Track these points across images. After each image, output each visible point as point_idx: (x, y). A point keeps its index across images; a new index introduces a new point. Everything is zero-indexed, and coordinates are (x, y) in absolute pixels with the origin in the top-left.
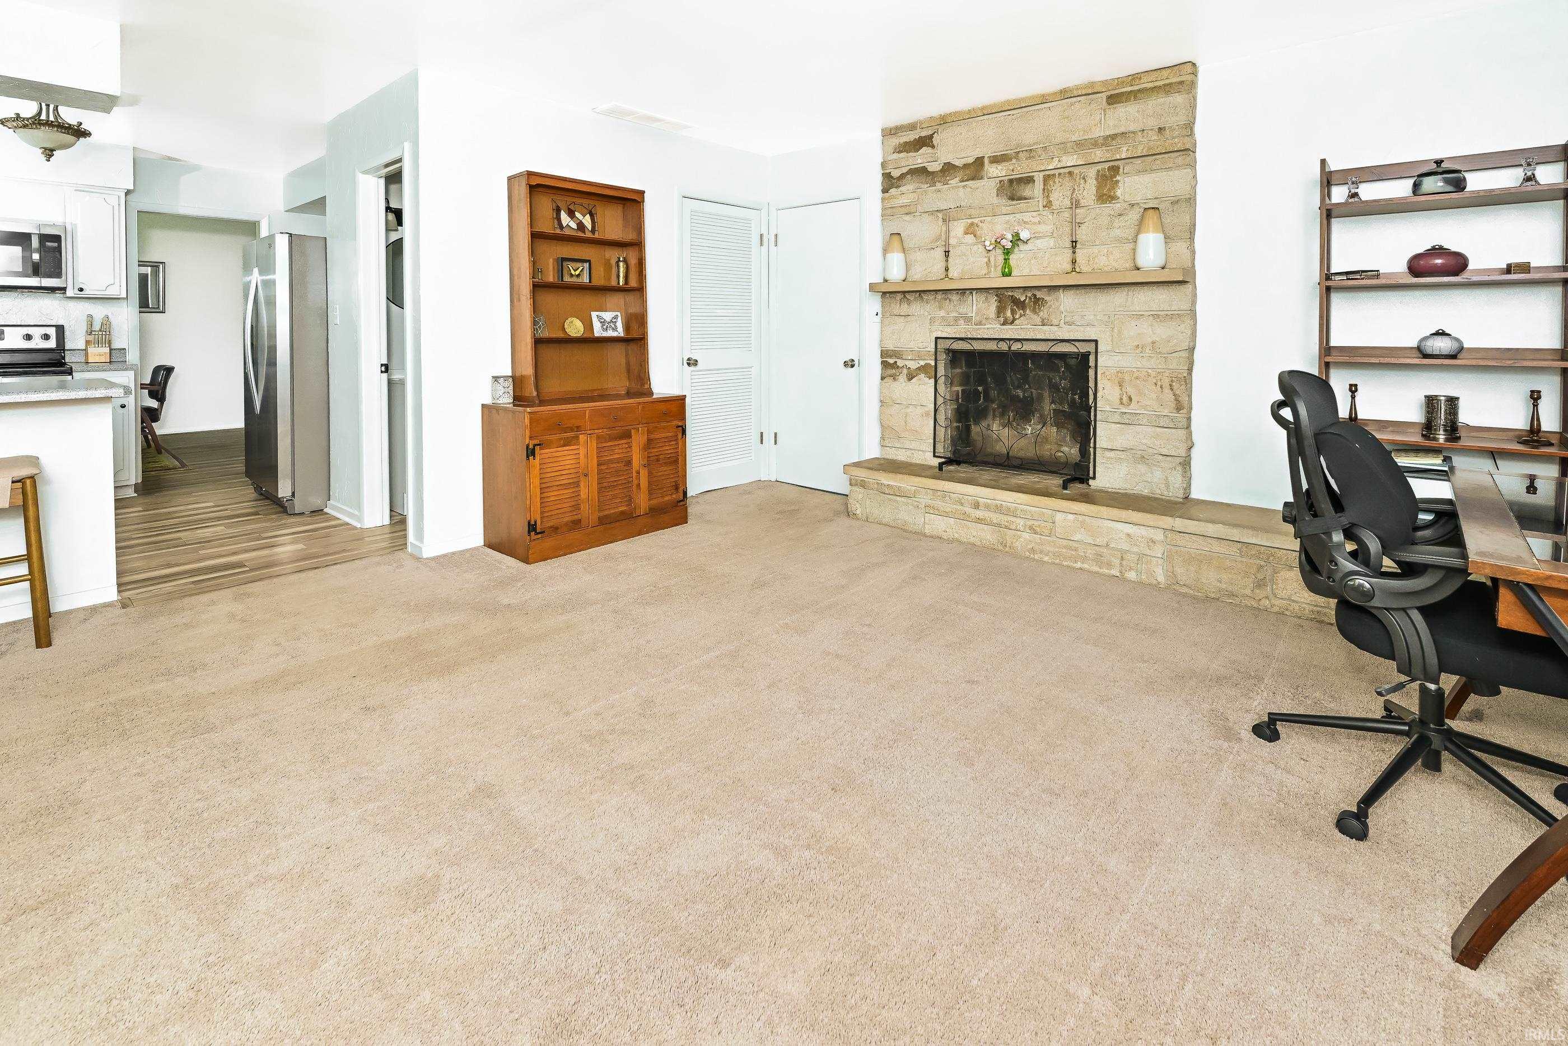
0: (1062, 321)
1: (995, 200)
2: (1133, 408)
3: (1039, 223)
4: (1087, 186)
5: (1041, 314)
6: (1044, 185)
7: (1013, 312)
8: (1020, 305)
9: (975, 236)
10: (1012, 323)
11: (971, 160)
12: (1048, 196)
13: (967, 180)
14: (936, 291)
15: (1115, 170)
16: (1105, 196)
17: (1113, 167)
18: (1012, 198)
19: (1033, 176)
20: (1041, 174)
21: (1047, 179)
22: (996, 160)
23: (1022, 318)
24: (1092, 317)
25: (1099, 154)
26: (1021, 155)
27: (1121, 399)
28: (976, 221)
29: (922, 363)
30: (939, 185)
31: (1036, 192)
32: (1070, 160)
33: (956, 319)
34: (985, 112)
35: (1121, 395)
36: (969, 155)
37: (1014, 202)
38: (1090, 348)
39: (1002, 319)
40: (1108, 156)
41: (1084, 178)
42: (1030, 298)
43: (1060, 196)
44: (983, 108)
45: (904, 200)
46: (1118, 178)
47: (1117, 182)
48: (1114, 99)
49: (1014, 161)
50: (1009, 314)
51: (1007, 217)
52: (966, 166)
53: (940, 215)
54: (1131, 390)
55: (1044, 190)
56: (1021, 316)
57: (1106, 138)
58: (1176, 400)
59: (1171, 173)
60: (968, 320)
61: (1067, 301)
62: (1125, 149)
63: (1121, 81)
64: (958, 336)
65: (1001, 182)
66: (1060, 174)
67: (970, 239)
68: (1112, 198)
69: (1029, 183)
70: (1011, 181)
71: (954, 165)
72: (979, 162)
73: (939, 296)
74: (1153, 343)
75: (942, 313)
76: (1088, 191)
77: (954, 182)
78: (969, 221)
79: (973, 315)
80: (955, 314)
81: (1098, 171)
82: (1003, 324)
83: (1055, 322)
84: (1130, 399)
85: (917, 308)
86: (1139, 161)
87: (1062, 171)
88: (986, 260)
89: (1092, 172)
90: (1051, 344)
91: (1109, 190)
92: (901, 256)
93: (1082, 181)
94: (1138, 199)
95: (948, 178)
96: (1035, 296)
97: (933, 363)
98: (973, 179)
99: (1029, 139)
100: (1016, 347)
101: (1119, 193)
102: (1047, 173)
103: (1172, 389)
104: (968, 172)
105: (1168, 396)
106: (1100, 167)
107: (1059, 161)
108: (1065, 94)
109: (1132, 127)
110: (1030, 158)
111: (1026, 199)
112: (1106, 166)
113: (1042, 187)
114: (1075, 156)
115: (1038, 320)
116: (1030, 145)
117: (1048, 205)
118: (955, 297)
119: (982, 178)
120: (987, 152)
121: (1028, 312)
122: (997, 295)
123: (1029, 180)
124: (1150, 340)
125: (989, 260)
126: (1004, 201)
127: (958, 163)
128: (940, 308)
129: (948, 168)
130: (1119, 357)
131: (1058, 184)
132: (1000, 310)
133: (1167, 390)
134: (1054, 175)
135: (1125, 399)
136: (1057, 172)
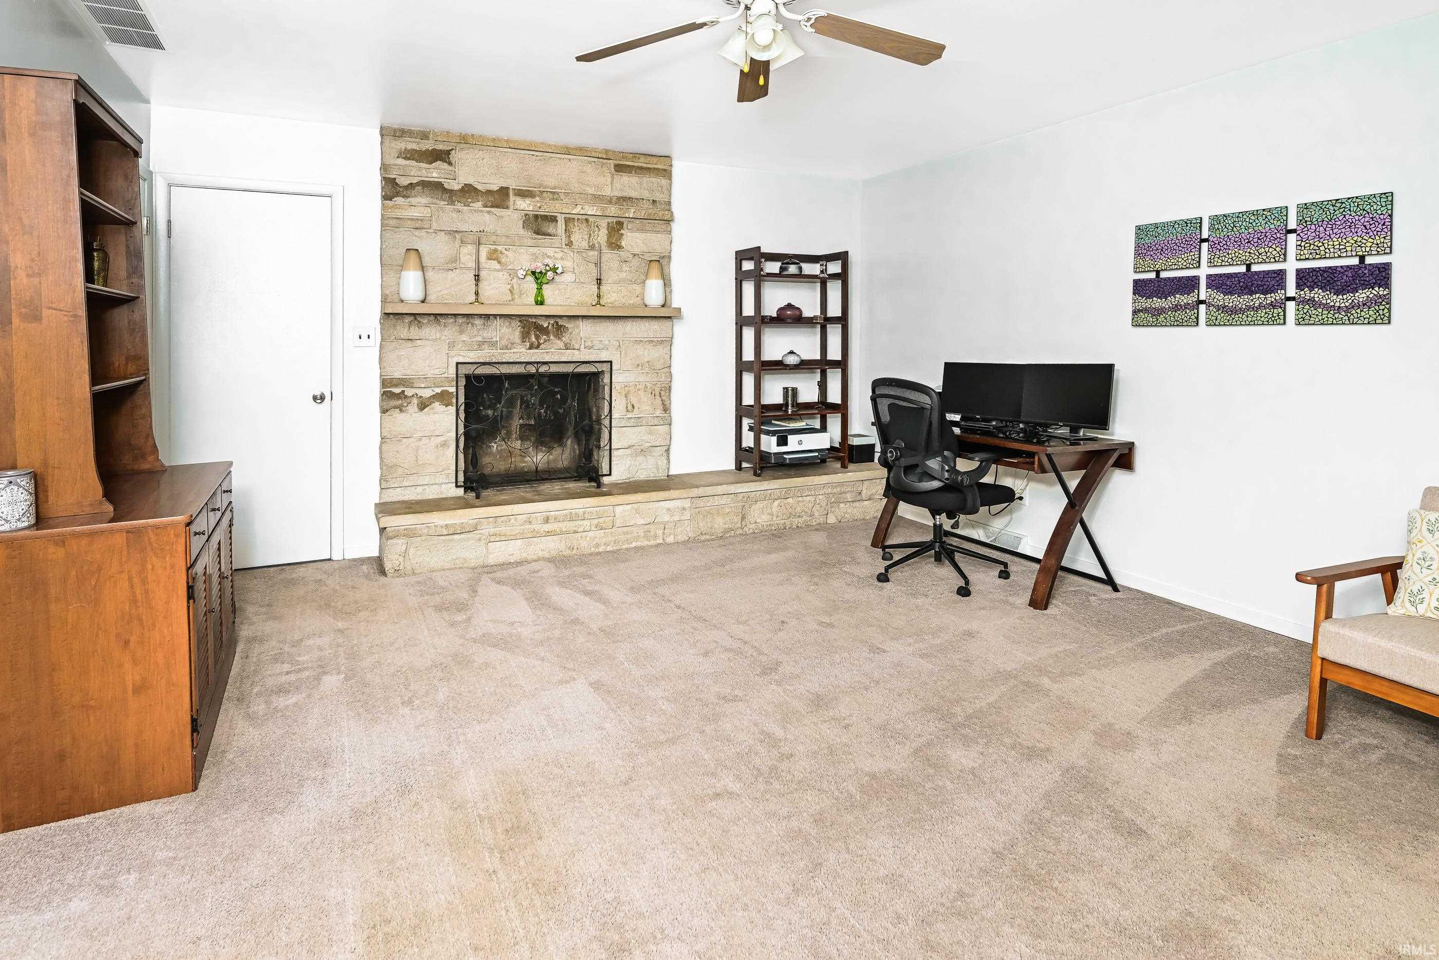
0: (582, 346)
1: (522, 232)
2: (635, 414)
3: (562, 258)
4: (601, 233)
5: (564, 339)
6: (566, 225)
7: (537, 337)
8: (545, 331)
9: (499, 262)
10: (538, 347)
11: (495, 188)
12: (569, 237)
13: (492, 207)
14: (455, 315)
15: (620, 224)
16: (615, 244)
17: (619, 221)
18: (538, 232)
19: (556, 217)
20: (564, 216)
21: (567, 221)
22: (523, 194)
23: (546, 343)
24: (607, 342)
25: (613, 210)
26: (545, 194)
27: (627, 407)
28: (500, 248)
29: (438, 390)
30: (459, 206)
31: (559, 231)
32: (591, 210)
33: (480, 344)
34: (512, 146)
35: (627, 404)
36: (493, 182)
37: (540, 237)
38: (605, 367)
39: (528, 345)
40: (619, 213)
41: (598, 227)
42: (553, 325)
43: (579, 237)
44: (507, 141)
45: (415, 213)
46: (622, 231)
47: (622, 235)
48: (619, 168)
49: (538, 199)
50: (533, 339)
51: (531, 249)
52: (489, 192)
53: (458, 236)
54: (634, 400)
55: (566, 230)
56: (545, 341)
57: (619, 198)
58: (663, 404)
59: (659, 235)
60: (493, 344)
61: (584, 329)
62: (632, 211)
63: (624, 155)
64: (481, 361)
65: (526, 215)
66: (578, 219)
67: (494, 264)
68: (619, 247)
69: (552, 222)
70: (536, 217)
71: (476, 189)
72: (504, 192)
73: (460, 320)
74: (648, 362)
75: (464, 337)
76: (602, 236)
77: (478, 205)
78: (493, 247)
79: (498, 339)
80: (480, 339)
81: (609, 223)
82: (530, 348)
83: (577, 346)
84: (633, 407)
85: (430, 331)
86: (638, 221)
87: (580, 217)
88: (509, 286)
89: (604, 223)
90: (573, 366)
91: (617, 240)
92: (420, 273)
93: (596, 229)
94: (637, 251)
95: (470, 200)
96: (557, 323)
97: (453, 390)
98: (497, 207)
99: (550, 182)
100: (543, 369)
101: (623, 244)
102: (568, 216)
103: (660, 396)
104: (491, 199)
105: (658, 401)
106: (610, 220)
107: (582, 208)
108: (581, 151)
109: (633, 194)
110: (553, 199)
111: (550, 235)
112: (615, 220)
113: (564, 227)
114: (595, 208)
115: (561, 345)
116: (555, 188)
117: (570, 244)
118: (478, 322)
119: (507, 208)
120: (512, 184)
121: (552, 337)
122: (520, 321)
123: (553, 219)
124: (646, 360)
125: (513, 287)
126: (529, 234)
127: (480, 187)
128: (461, 332)
129: (468, 191)
130: (627, 374)
131: (576, 229)
132: (525, 336)
133: (658, 397)
134: (574, 219)
135: (630, 407)
136: (576, 217)
